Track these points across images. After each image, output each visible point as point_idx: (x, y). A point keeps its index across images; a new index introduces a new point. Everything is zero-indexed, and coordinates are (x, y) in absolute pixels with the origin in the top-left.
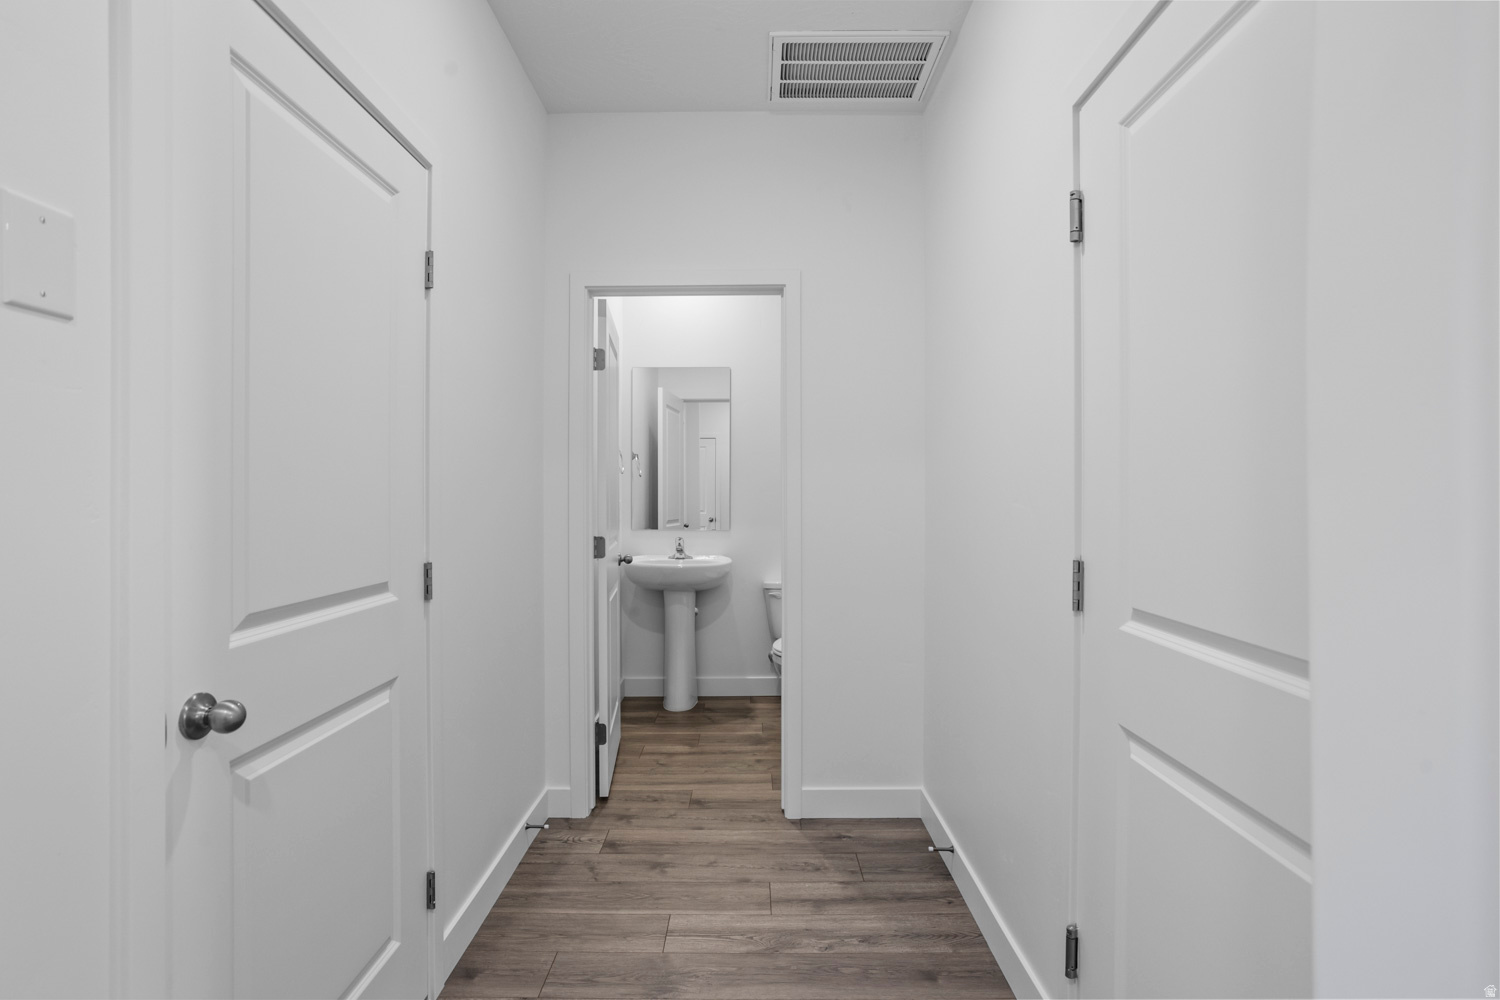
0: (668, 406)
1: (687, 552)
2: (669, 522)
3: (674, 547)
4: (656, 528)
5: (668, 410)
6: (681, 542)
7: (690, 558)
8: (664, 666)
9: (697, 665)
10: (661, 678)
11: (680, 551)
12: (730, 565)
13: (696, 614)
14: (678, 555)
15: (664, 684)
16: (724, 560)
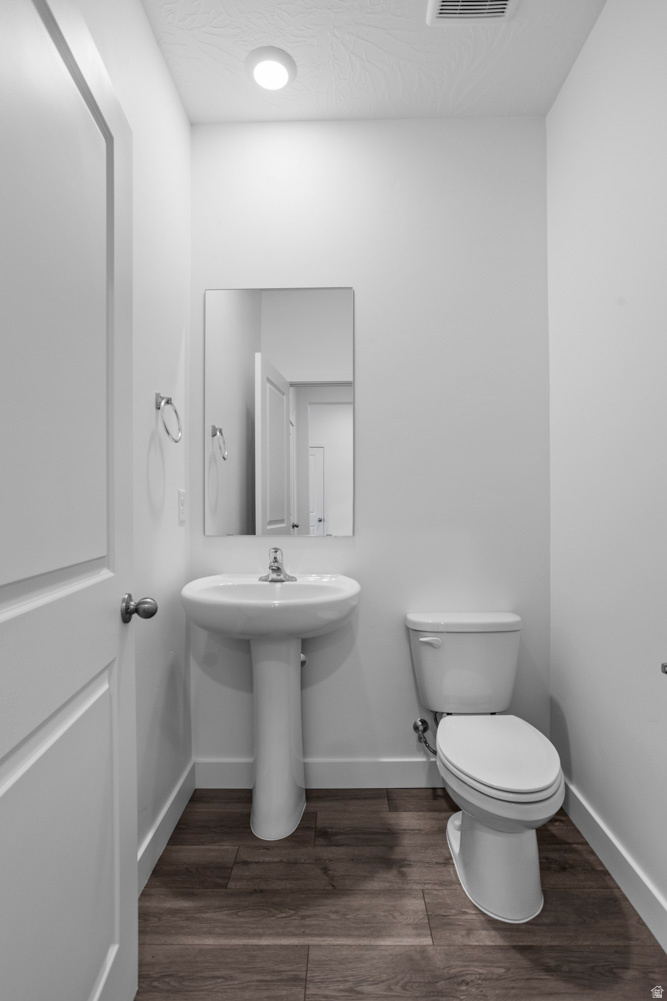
0: (268, 380)
1: (288, 570)
2: (271, 522)
3: (268, 561)
4: (254, 533)
5: (268, 385)
6: (278, 555)
7: (293, 579)
8: (252, 741)
9: (304, 742)
10: (250, 760)
11: (278, 570)
12: (358, 596)
13: (303, 663)
14: (274, 576)
15: (252, 769)
16: (348, 588)
